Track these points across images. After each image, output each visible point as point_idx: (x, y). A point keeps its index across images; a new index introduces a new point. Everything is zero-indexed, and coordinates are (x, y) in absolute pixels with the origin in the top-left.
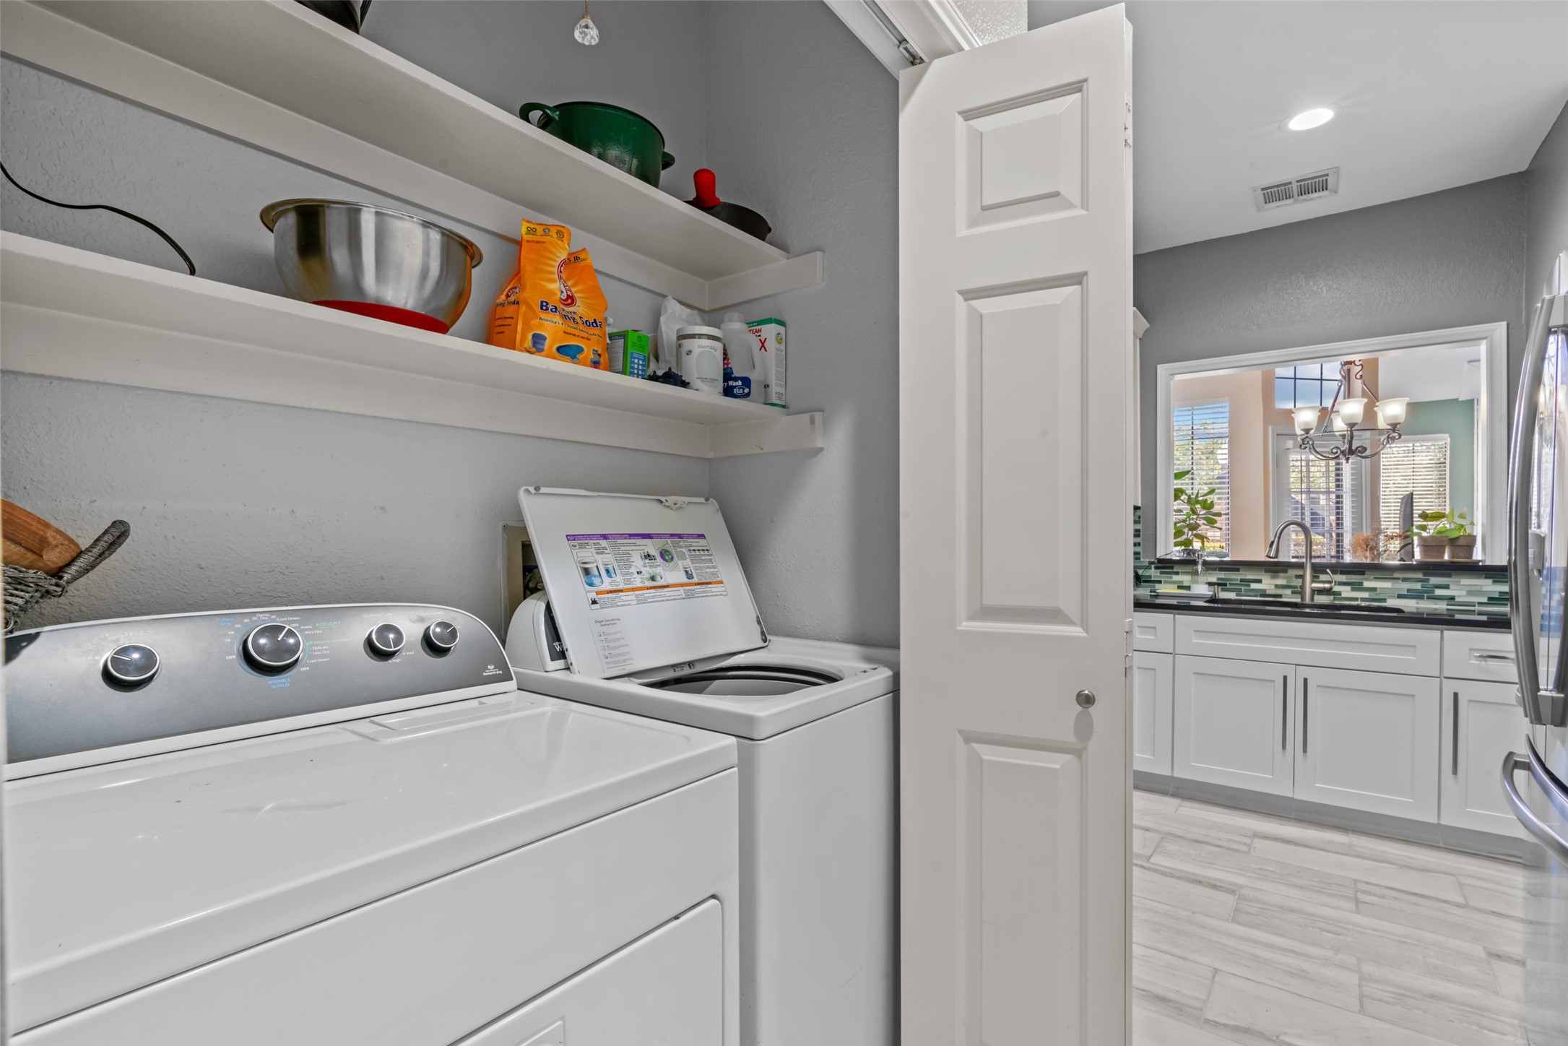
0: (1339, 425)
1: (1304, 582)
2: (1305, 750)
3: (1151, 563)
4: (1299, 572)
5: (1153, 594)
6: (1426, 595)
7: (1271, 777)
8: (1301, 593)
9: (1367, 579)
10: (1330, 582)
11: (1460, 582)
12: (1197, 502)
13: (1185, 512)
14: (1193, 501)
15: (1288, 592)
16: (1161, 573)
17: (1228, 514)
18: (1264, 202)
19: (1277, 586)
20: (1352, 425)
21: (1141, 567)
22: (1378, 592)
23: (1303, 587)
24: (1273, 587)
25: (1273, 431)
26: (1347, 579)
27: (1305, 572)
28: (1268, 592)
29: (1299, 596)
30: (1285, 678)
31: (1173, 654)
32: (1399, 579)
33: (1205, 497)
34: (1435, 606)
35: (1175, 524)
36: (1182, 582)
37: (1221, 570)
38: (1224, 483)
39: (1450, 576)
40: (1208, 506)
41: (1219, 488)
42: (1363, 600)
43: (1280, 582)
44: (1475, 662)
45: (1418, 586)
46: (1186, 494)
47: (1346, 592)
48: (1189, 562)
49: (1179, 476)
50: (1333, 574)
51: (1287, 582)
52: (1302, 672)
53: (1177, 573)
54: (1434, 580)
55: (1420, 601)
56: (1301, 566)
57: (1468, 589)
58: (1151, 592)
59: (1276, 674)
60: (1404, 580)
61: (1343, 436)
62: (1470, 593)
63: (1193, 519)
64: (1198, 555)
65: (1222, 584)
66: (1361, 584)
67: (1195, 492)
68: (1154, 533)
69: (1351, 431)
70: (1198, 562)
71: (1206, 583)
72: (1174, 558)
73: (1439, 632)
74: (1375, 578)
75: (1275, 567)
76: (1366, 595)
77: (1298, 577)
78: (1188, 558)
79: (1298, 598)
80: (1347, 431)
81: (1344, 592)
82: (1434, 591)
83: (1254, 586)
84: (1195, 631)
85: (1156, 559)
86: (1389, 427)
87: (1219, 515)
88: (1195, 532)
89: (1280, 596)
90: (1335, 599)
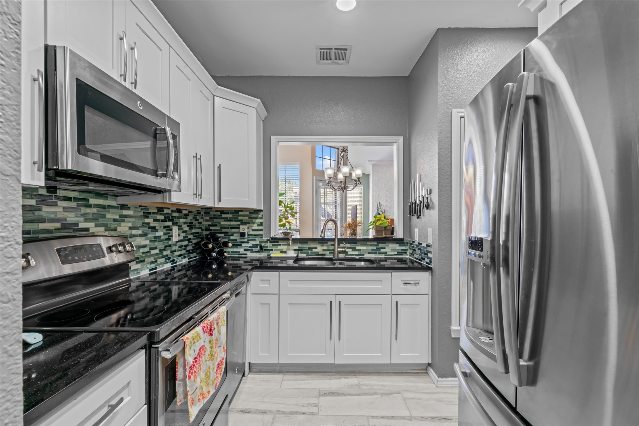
0: (340, 176)
1: (335, 248)
2: (339, 339)
3: (268, 240)
4: (332, 243)
5: (269, 256)
6: (378, 252)
7: (325, 354)
8: (333, 253)
9: (358, 246)
10: (344, 248)
11: (388, 246)
12: (288, 207)
13: (283, 211)
14: (286, 206)
15: (328, 252)
16: (273, 245)
17: (299, 212)
18: (320, 59)
19: (323, 250)
20: (346, 177)
21: (263, 242)
22: (361, 251)
23: (334, 250)
24: (322, 250)
25: (315, 178)
26: (350, 246)
27: (335, 243)
28: (320, 253)
29: (333, 254)
30: (331, 302)
31: (279, 294)
32: (368, 245)
33: (291, 205)
34: (381, 257)
35: (279, 217)
36: (282, 249)
37: (300, 243)
38: (298, 199)
39: (385, 243)
40: (292, 209)
41: (296, 201)
42: (356, 255)
43: (325, 248)
44: (403, 286)
45: (375, 248)
46: (283, 203)
47: (350, 251)
48: (286, 239)
49: (281, 195)
50: (345, 243)
51: (328, 248)
52: (339, 298)
53: (280, 245)
54: (381, 245)
55: (376, 255)
56: (333, 240)
57: (391, 248)
58: (268, 255)
59: (326, 300)
60: (371, 245)
61: (341, 182)
62: (392, 250)
63: (286, 214)
64: (290, 235)
65: (300, 250)
66: (355, 248)
67: (287, 202)
68: (269, 224)
69: (345, 179)
70: (290, 239)
71: (293, 250)
72: (279, 237)
73: (390, 273)
74: (360, 245)
75: (323, 241)
76: (357, 253)
77: (332, 245)
78: (285, 237)
79: (332, 255)
80: (343, 179)
81: (349, 251)
82: (380, 250)
83: (314, 250)
84: (289, 280)
85: (271, 238)
86: (357, 179)
87: (296, 213)
88: (287, 220)
89: (324, 255)
90: (346, 255)
